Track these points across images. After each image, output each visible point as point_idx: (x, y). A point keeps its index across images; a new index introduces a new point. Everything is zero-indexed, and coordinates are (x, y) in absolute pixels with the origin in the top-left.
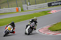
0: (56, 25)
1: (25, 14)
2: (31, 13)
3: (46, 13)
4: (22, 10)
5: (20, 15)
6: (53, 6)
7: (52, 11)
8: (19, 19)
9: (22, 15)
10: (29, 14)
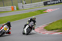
0: (52, 25)
1: (21, 13)
2: (26, 12)
3: (42, 12)
4: (18, 9)
5: (16, 14)
6: (49, 4)
7: (48, 10)
8: (14, 18)
9: (17, 14)
10: (24, 13)
